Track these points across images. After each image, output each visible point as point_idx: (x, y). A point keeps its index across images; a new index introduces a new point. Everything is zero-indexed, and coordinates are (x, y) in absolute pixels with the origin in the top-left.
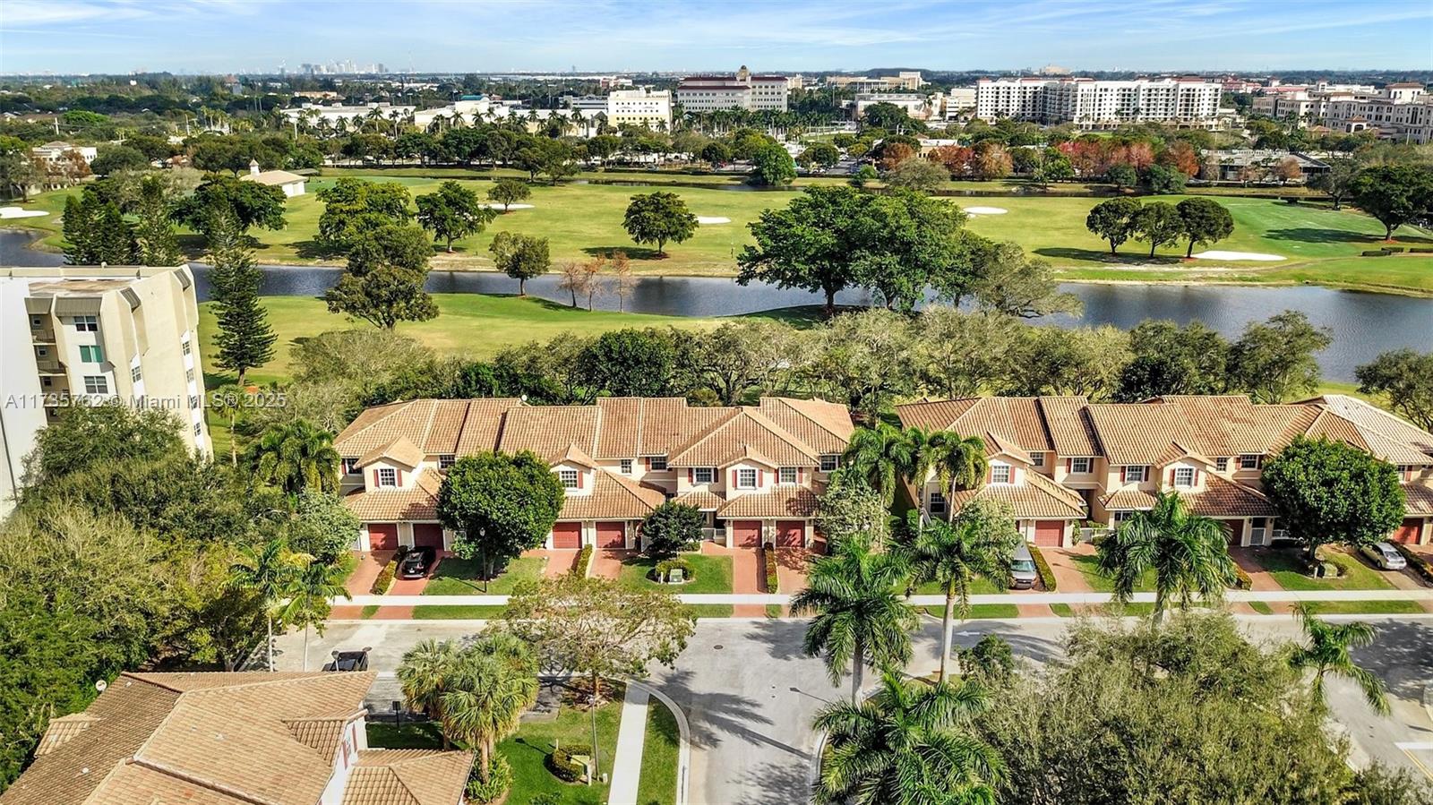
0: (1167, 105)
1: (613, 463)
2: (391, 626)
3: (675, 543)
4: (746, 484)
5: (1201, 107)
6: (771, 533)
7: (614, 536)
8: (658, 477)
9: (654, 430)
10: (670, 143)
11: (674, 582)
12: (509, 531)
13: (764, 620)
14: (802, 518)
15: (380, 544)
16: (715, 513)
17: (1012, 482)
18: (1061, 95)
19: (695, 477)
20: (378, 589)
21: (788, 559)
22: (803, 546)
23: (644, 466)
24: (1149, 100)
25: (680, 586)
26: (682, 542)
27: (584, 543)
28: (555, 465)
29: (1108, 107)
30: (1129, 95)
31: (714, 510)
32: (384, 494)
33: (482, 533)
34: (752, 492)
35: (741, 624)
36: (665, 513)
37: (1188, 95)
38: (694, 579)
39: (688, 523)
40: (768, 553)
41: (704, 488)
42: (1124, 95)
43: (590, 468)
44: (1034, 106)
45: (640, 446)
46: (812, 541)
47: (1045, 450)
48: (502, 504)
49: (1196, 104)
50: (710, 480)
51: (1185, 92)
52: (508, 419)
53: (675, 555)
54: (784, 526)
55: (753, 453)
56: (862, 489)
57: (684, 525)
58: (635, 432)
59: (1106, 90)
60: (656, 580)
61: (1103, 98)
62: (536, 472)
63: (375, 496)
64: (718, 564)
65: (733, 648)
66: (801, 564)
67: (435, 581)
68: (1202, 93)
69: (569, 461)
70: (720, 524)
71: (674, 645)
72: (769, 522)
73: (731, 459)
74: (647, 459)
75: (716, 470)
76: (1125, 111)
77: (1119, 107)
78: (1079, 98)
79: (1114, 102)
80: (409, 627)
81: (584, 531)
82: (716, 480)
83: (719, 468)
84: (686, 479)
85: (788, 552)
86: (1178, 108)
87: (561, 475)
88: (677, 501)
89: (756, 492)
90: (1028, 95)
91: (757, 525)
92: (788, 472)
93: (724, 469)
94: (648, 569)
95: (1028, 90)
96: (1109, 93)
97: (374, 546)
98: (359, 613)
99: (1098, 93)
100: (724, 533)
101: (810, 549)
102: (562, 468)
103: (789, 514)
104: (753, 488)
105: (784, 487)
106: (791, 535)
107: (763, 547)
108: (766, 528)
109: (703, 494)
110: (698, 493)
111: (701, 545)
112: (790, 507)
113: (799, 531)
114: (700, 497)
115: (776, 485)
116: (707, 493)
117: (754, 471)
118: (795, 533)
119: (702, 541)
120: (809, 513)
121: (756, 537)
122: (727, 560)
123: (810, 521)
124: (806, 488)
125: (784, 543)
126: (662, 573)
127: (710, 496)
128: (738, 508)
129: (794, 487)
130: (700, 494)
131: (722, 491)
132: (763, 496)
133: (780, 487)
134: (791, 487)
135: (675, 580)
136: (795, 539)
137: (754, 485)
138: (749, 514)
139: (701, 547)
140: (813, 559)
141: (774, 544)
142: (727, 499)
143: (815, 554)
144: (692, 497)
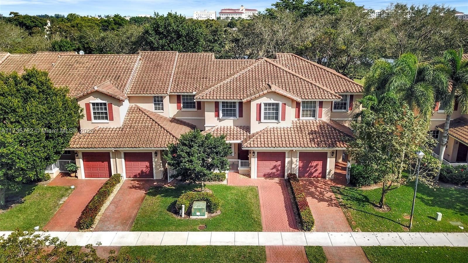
1: (145, 100)
3: (200, 173)
4: (269, 118)
6: (294, 164)
7: (142, 166)
8: (188, 115)
11: (196, 216)
14: (326, 149)
16: (240, 145)
19: (221, 112)
21: (313, 190)
22: (324, 177)
23: (175, 105)
25: (202, 221)
26: (206, 172)
27: (113, 172)
28: (84, 96)
31: (239, 141)
34: (275, 125)
38: (219, 212)
39: (212, 152)
40: (292, 183)
41: (229, 123)
43: (121, 101)
45: (171, 86)
46: (333, 172)
50: (235, 116)
54: (306, 157)
55: (274, 88)
57: (209, 154)
60: (177, 212)
64: (243, 195)
66: (327, 195)
70: (244, 155)
72: (292, 154)
73: (256, 93)
74: (179, 97)
75: (241, 104)
81: (112, 160)
82: (241, 115)
83: (244, 101)
84: (213, 114)
85: (311, 183)
87: (91, 107)
89: (279, 126)
91: (280, 156)
93: (249, 102)
94: (170, 201)
100: (248, 165)
101: (331, 180)
102: (91, 100)
103: (313, 146)
104: (276, 121)
105: (304, 121)
106: (312, 167)
107: (286, 177)
108: (290, 159)
109: (229, 128)
110: (224, 127)
111: (226, 175)
112: (313, 139)
113: (320, 163)
114: (226, 130)
115: (296, 119)
116: (232, 128)
117: (277, 105)
118: (317, 165)
119: (227, 172)
120: (333, 145)
121: (279, 168)
122: (252, 191)
123: (333, 153)
124: (325, 123)
125: (307, 175)
126: (183, 206)
127: (235, 130)
128: (262, 140)
129: (314, 122)
130: (226, 128)
131: (246, 125)
132: (285, 129)
133: (301, 121)
134: (311, 122)
135: (198, 214)
136: (316, 170)
137: (277, 118)
138: (274, 145)
139: (227, 177)
140: (339, 190)
141: (297, 175)
142: (252, 132)
143: (338, 186)
144: (219, 130)
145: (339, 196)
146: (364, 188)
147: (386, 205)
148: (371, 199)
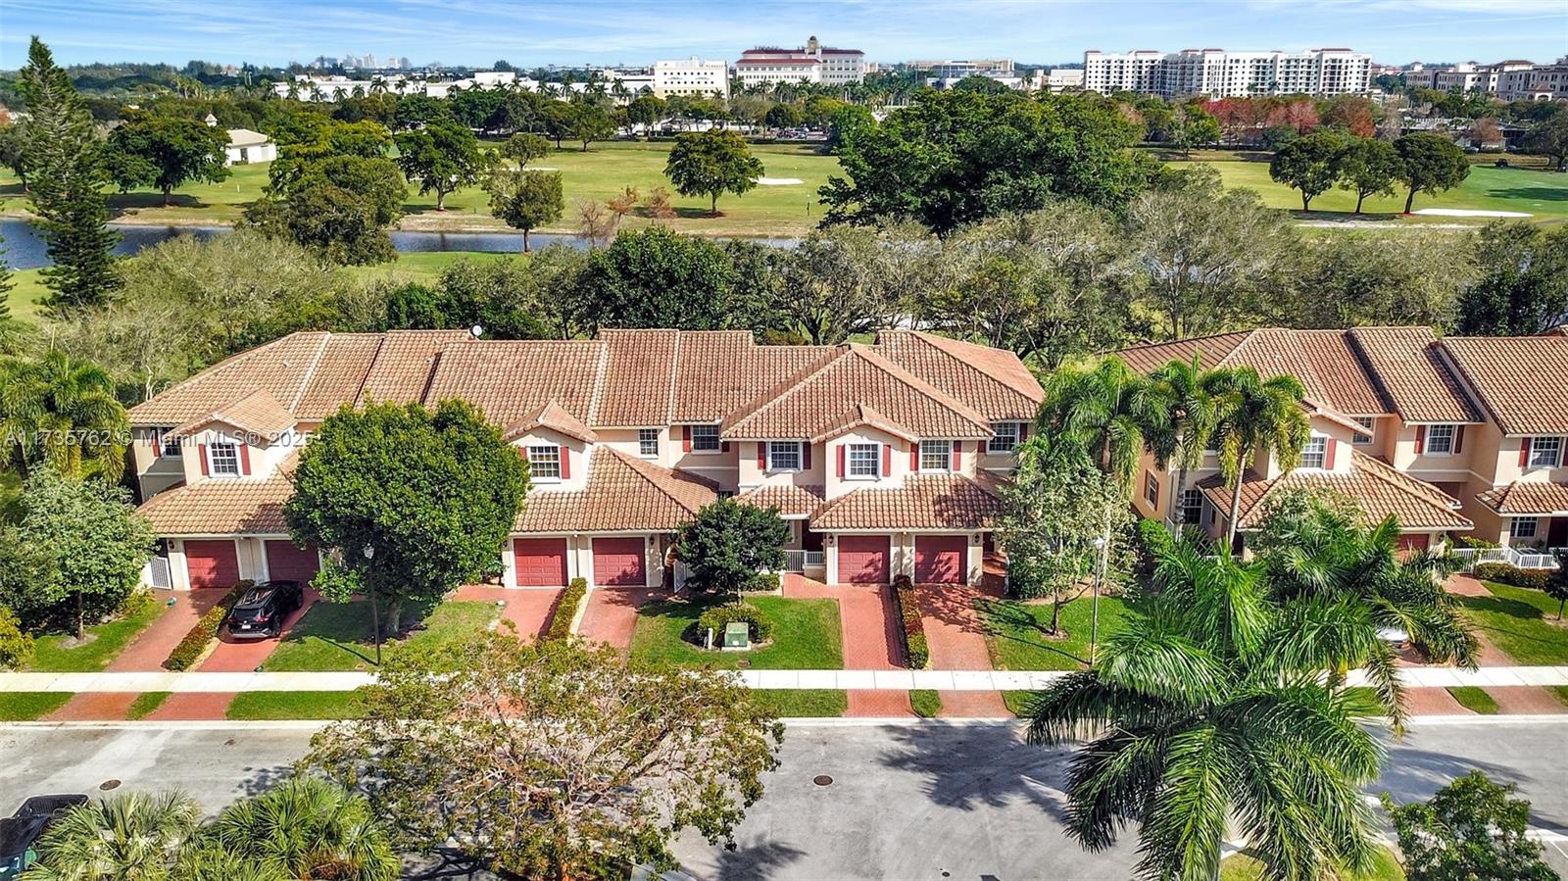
0: (1308, 79)
1: (624, 436)
2: (178, 734)
3: (736, 573)
4: (860, 472)
5: (1348, 81)
6: (906, 558)
7: (625, 563)
8: (705, 462)
9: (696, 382)
10: (727, 109)
11: (733, 647)
12: (416, 548)
13: (910, 722)
14: (963, 531)
15: (207, 577)
16: (806, 523)
17: (1330, 467)
18: (1184, 68)
19: (769, 460)
20: (176, 663)
21: (939, 604)
22: (963, 581)
23: (680, 444)
24: (1288, 73)
25: (743, 655)
26: (748, 572)
27: (572, 575)
28: (518, 436)
29: (1239, 81)
30: (1264, 67)
31: (804, 516)
32: (213, 489)
33: (369, 553)
34: (872, 485)
35: (862, 729)
36: (714, 520)
37: (1333, 67)
38: (770, 642)
39: (758, 538)
40: (902, 593)
41: (784, 480)
42: (1258, 67)
43: (583, 441)
44: (1151, 83)
45: (672, 408)
46: (979, 573)
47: (1377, 413)
48: (402, 495)
49: (1342, 78)
50: (796, 466)
51: (1329, 63)
52: (443, 361)
53: (736, 598)
54: (929, 545)
55: (871, 415)
56: (1083, 473)
57: (751, 542)
58: (665, 384)
59: (1237, 61)
60: (699, 643)
61: (1234, 70)
62: (470, 438)
63: (200, 492)
64: (813, 614)
65: (854, 783)
66: (963, 613)
67: (290, 645)
68: (1350, 64)
69: (543, 427)
70: (814, 542)
71: (734, 794)
72: (902, 538)
73: (837, 426)
74: (686, 429)
75: (807, 446)
76: (1259, 87)
77: (1252, 81)
78: (1206, 71)
79: (1247, 75)
80: (213, 735)
81: (570, 554)
82: (807, 465)
83: (813, 441)
84: (755, 463)
85: (938, 593)
86: (1322, 82)
87: (529, 454)
88: (741, 501)
89: (878, 486)
90: (1144, 70)
91: (882, 543)
92: (937, 451)
93: (822, 443)
94: (685, 623)
95: (1144, 64)
96: (1241, 64)
97: (197, 581)
98: (127, 706)
99: (1228, 64)
100: (822, 560)
101: (976, 587)
102: (530, 441)
103: (940, 524)
104: (874, 478)
105: (927, 477)
106: (941, 562)
107: (892, 583)
108: (898, 549)
109: (785, 489)
110: (776, 488)
111: (781, 580)
112: (941, 511)
113: (956, 555)
114: (778, 493)
115: (913, 473)
116: (791, 489)
117: (875, 447)
118: (950, 559)
119: (782, 572)
120: (976, 522)
121: (880, 565)
122: (829, 607)
123: (977, 537)
124: (967, 480)
125: (931, 577)
126: (711, 630)
127: (797, 493)
128: (847, 513)
129: (946, 477)
130: (779, 489)
131: (818, 484)
132: (891, 493)
133: (921, 477)
134: (940, 477)
135: (736, 643)
136: (949, 569)
137: (875, 472)
138: (867, 524)
139: (782, 583)
140: (986, 605)
141: (913, 578)
142: (828, 499)
143: (987, 598)
144: (766, 493)
145: (984, 615)
146: (1033, 602)
147: (1063, 629)
148: (1040, 621)
